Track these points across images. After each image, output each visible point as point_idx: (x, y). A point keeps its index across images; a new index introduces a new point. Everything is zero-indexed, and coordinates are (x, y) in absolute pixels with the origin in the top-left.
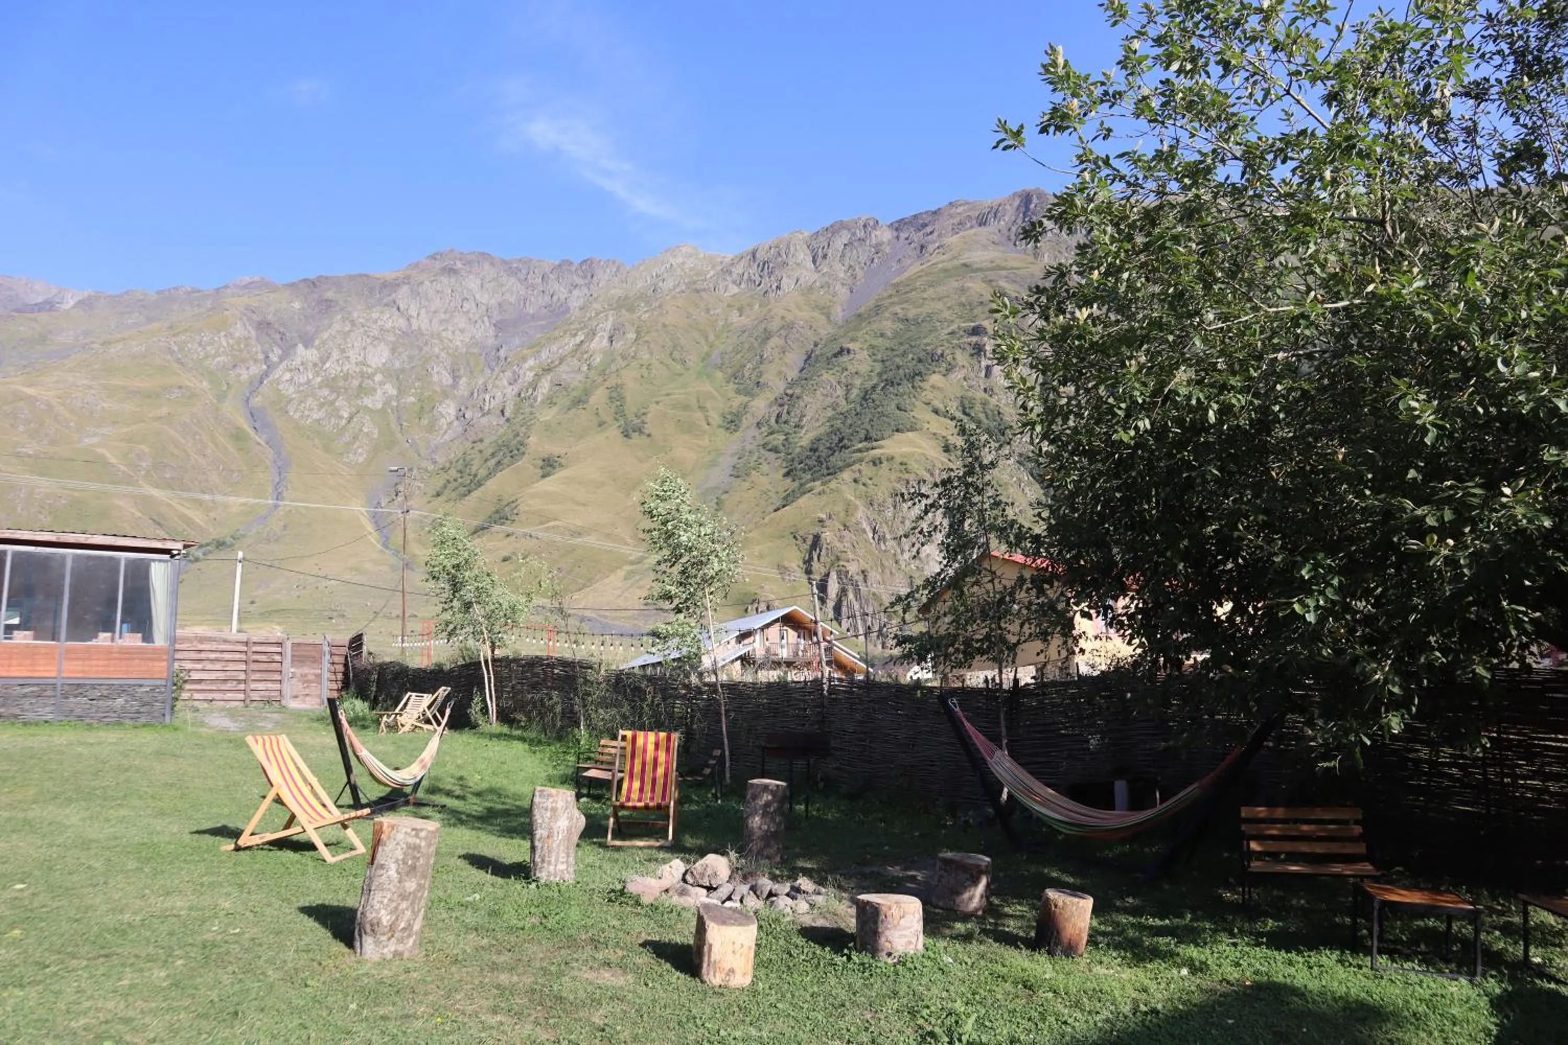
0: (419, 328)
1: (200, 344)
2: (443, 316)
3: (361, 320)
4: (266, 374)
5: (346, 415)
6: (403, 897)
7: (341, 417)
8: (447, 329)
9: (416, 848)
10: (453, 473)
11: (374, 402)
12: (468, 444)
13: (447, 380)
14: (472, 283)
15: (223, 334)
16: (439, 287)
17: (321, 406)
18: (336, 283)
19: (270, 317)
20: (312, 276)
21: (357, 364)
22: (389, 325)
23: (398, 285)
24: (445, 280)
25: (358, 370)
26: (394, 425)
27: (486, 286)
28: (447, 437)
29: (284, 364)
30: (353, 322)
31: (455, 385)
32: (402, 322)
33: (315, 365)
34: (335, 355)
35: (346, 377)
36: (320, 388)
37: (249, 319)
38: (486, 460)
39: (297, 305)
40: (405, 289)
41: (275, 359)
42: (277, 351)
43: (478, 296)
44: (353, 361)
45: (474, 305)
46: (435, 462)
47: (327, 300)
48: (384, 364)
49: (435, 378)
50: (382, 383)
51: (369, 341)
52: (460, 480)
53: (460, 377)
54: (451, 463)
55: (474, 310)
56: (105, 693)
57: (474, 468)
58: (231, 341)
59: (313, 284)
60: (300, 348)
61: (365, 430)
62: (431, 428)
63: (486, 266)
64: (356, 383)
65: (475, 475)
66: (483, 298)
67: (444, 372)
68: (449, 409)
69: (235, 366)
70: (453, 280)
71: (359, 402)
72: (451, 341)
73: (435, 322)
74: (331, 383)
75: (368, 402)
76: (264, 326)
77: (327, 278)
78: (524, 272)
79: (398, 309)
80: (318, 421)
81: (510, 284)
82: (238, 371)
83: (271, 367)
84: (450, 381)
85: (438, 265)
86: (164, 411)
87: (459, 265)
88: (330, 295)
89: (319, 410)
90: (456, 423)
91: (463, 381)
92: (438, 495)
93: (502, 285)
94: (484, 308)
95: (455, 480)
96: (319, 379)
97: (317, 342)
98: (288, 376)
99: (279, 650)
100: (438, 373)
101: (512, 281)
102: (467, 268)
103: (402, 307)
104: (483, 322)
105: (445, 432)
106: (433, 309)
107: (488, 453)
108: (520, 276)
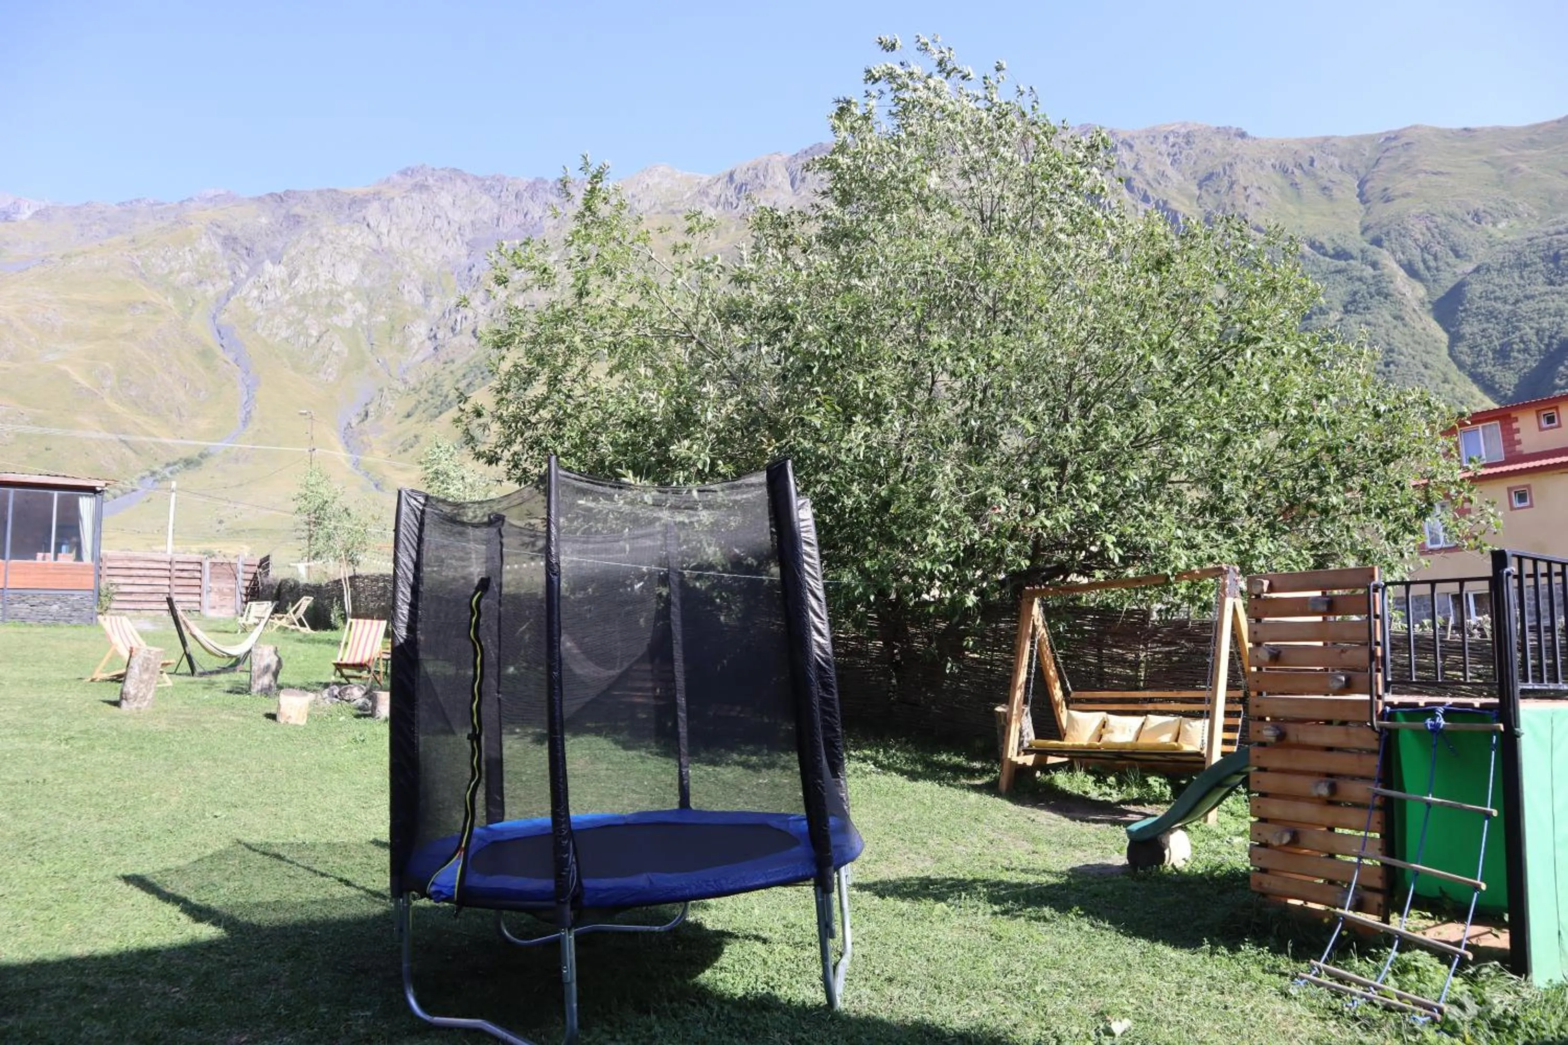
0: (390, 246)
1: (164, 258)
2: (414, 234)
3: (330, 237)
4: (233, 291)
5: (315, 333)
6: (141, 682)
7: (310, 336)
8: (418, 247)
9: (149, 659)
10: (424, 394)
11: (346, 320)
12: (440, 365)
13: (419, 298)
14: (445, 200)
15: (187, 249)
16: (410, 204)
17: (290, 324)
18: (304, 198)
19: (237, 232)
20: (280, 190)
21: (326, 282)
22: (359, 242)
23: (368, 201)
24: (416, 196)
25: (327, 287)
26: (365, 346)
27: (458, 203)
28: (419, 357)
29: (251, 280)
30: (322, 239)
31: (427, 304)
32: (372, 240)
33: (283, 282)
34: (303, 273)
35: (316, 294)
36: (289, 305)
37: (215, 233)
38: (458, 381)
39: (264, 220)
40: (376, 205)
41: (243, 276)
42: (245, 267)
43: (450, 215)
44: (322, 278)
45: (446, 224)
46: (406, 383)
47: (294, 216)
48: (354, 282)
49: (407, 297)
50: (351, 302)
51: (338, 258)
52: (431, 401)
53: (431, 296)
54: (422, 383)
55: (446, 227)
57: (446, 389)
58: (196, 257)
59: (280, 199)
60: (268, 266)
61: (335, 349)
62: (403, 347)
63: (459, 182)
64: (325, 301)
65: (447, 396)
66: (456, 216)
67: (415, 291)
68: (420, 330)
69: (200, 282)
70: (424, 196)
71: (329, 321)
72: (422, 259)
73: (406, 241)
74: (300, 301)
75: (336, 320)
76: (230, 241)
77: (294, 192)
78: (498, 189)
79: (368, 225)
80: (287, 339)
81: (483, 201)
82: (203, 287)
83: (238, 284)
84: (422, 300)
85: (410, 182)
86: (128, 327)
87: (431, 181)
88: (298, 210)
89: (288, 328)
90: (428, 343)
91: (435, 300)
92: (409, 415)
93: (475, 203)
94: (457, 226)
95: (426, 401)
96: (287, 297)
97: (285, 259)
98: (255, 293)
99: (199, 568)
100: (409, 292)
101: (485, 198)
102: (439, 184)
103: (372, 224)
104: (455, 240)
105: (417, 351)
106: (404, 226)
107: (459, 374)
108: (493, 193)
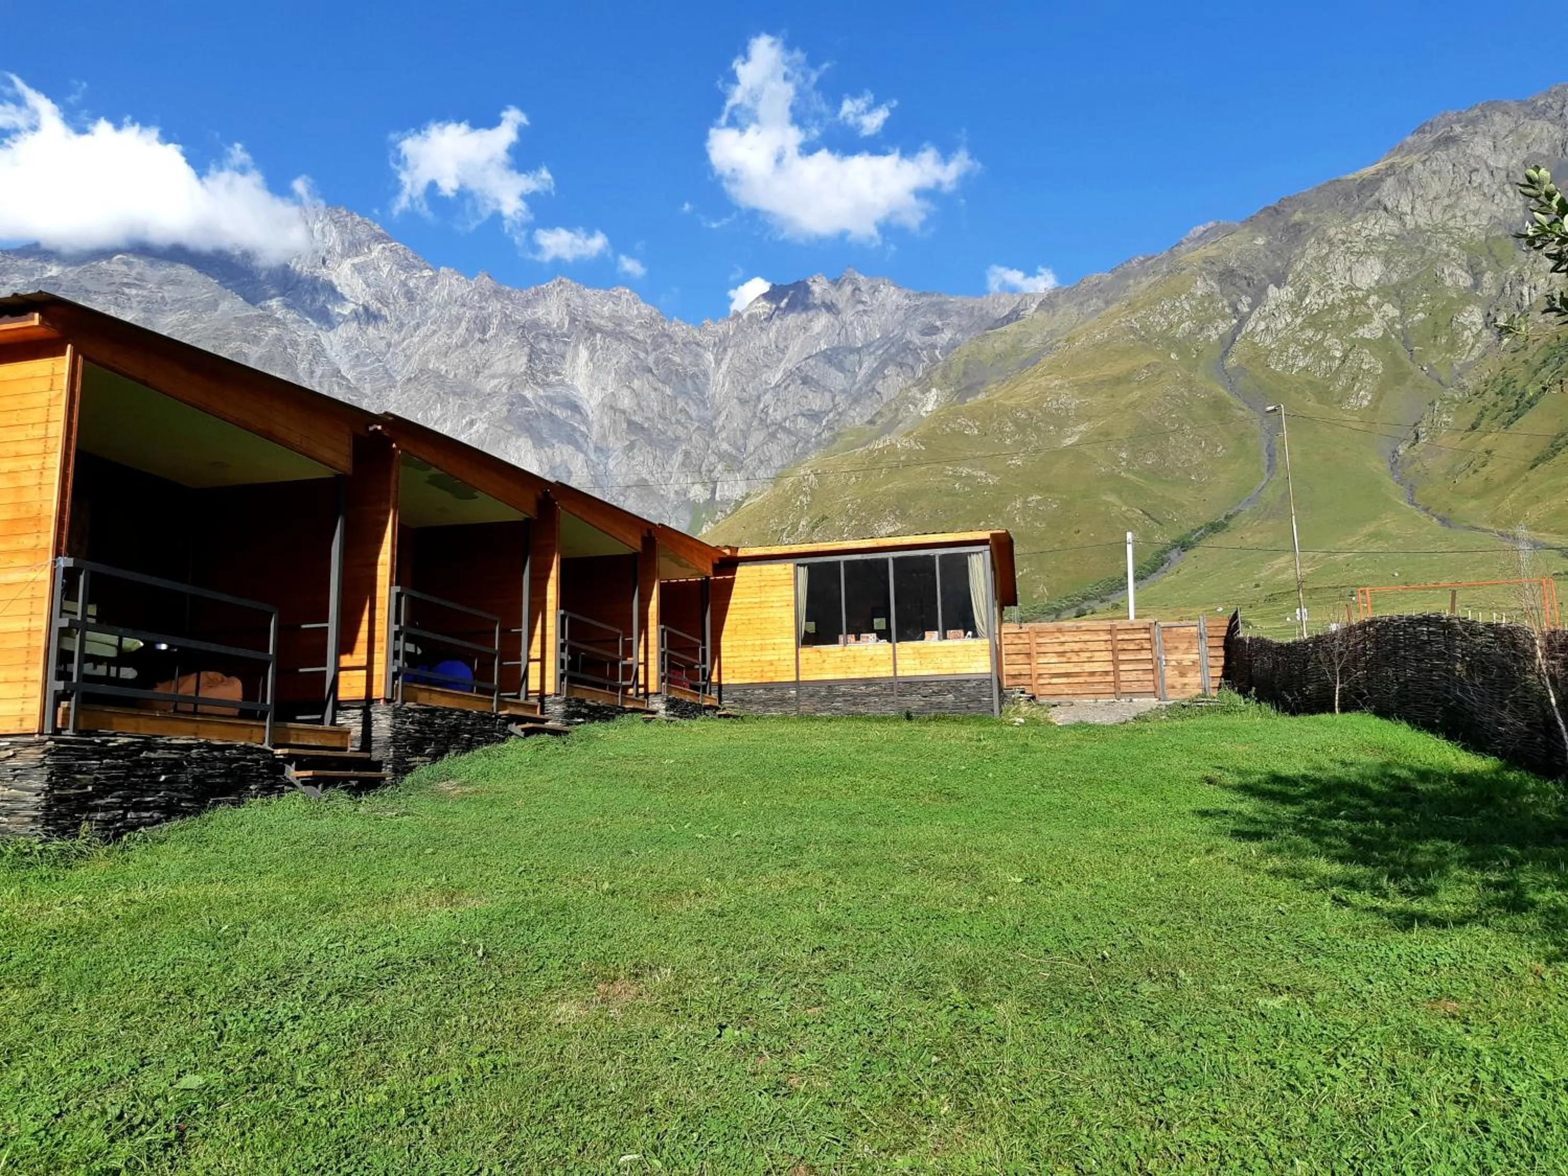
0: (1417, 226)
1: (1161, 314)
2: (1446, 201)
3: (1340, 236)
4: (1239, 327)
5: (1338, 354)
7: (1335, 358)
8: (1454, 217)
10: (1490, 396)
11: (1373, 330)
12: (1507, 357)
13: (1465, 280)
14: (1481, 147)
15: (1183, 297)
16: (1435, 166)
17: (1307, 350)
18: (1304, 203)
19: (1233, 264)
20: (1273, 203)
21: (1342, 290)
22: (1376, 233)
23: (1382, 180)
24: (1441, 154)
25: (1345, 297)
26: (1404, 356)
27: (1501, 144)
28: (1476, 353)
29: (1256, 312)
30: (1330, 242)
31: (1477, 285)
32: (1392, 225)
33: (1292, 304)
34: (1314, 287)
35: (1332, 308)
36: (1302, 329)
37: (1210, 273)
38: (1535, 373)
39: (1260, 241)
40: (1390, 181)
41: (1246, 310)
42: (1246, 300)
43: (1491, 162)
44: (1338, 288)
45: (1487, 175)
46: (1463, 388)
47: (1294, 225)
48: (1377, 282)
49: (1449, 282)
50: (1378, 306)
51: (1354, 259)
52: (1501, 404)
53: (1482, 273)
54: (1486, 383)
55: (1488, 180)
56: (936, 689)
57: (1519, 385)
58: (1194, 303)
59: (1275, 212)
60: (1272, 290)
61: (1366, 367)
62: (1453, 345)
63: (1497, 117)
64: (1345, 314)
65: (1522, 395)
66: (1501, 161)
67: (1459, 272)
68: (1474, 316)
69: (1202, 329)
70: (1453, 151)
71: (1352, 335)
72: (1462, 230)
73: (1437, 210)
74: (1313, 321)
75: (1364, 332)
76: (1227, 276)
77: (1290, 199)
78: (1556, 106)
79: (1385, 209)
80: (1306, 368)
81: (1537, 130)
82: (1206, 333)
83: (1243, 321)
84: (1469, 282)
85: (1429, 138)
86: (1136, 395)
87: (1458, 129)
88: (1298, 217)
89: (1305, 356)
90: (1486, 333)
91: (1488, 277)
92: (1474, 428)
93: (1526, 136)
94: (1504, 173)
95: (1495, 405)
96: (1299, 320)
97: (1290, 277)
98: (1262, 325)
99: (1147, 636)
100: (1451, 275)
101: (1539, 124)
102: (1470, 129)
103: (1389, 206)
104: (1504, 193)
105: (1473, 346)
106: (1431, 197)
107: (1537, 361)
108: (1551, 114)
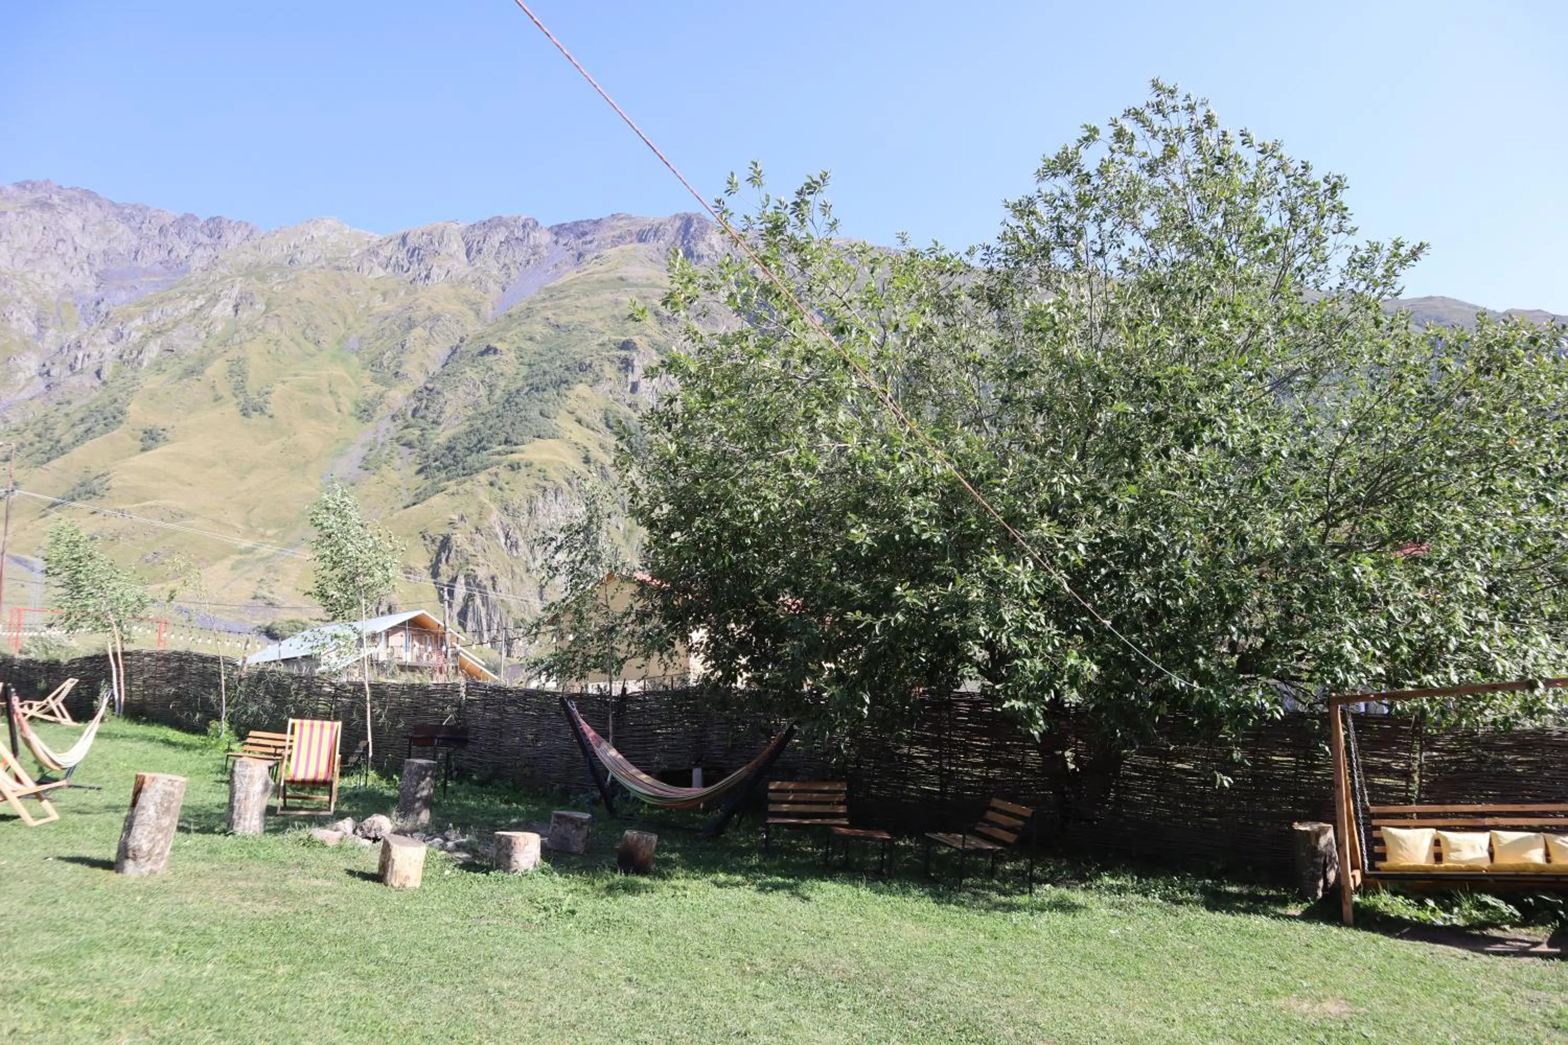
2: (30, 256)
8: (33, 271)
10: (29, 436)
12: (52, 406)
13: (30, 328)
14: (72, 222)
16: (27, 221)
24: (36, 213)
27: (89, 228)
28: (25, 395)
31: (39, 336)
38: (73, 425)
43: (77, 240)
45: (72, 249)
49: (14, 325)
52: (38, 445)
53: (46, 328)
54: (27, 425)
55: (71, 252)
57: (57, 433)
63: (91, 206)
65: (58, 442)
66: (85, 242)
67: (26, 319)
68: (30, 364)
70: (47, 216)
72: (38, 285)
73: (19, 261)
78: (139, 219)
81: (120, 231)
84: (34, 330)
85: (28, 196)
87: (56, 200)
90: (38, 379)
91: (52, 332)
93: (109, 231)
94: (85, 254)
95: (31, 444)
100: (19, 319)
101: (122, 227)
102: (66, 205)
104: (82, 269)
105: (23, 389)
106: (16, 246)
107: (76, 417)
108: (133, 223)
